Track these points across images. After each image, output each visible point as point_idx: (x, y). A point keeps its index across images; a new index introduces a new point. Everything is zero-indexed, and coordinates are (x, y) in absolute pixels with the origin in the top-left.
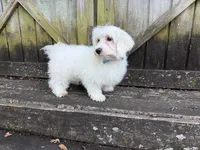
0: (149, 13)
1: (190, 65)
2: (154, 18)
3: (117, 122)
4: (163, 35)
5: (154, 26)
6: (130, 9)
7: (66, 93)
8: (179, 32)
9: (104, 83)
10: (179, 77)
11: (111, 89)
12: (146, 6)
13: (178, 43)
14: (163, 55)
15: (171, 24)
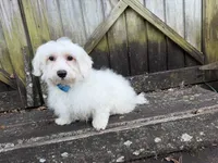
0: (84, 25)
1: (133, 70)
2: (91, 31)
3: (65, 146)
4: (103, 47)
5: (91, 39)
6: (65, 24)
8: (116, 42)
12: (80, 19)
15: (108, 34)
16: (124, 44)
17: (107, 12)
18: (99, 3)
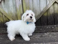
0: (40, 8)
1: (56, 23)
2: (42, 9)
4: (46, 14)
5: (42, 12)
6: (34, 7)
7: (15, 38)
8: (50, 13)
9: (28, 32)
10: (53, 27)
11: (31, 35)
13: (51, 16)
14: (47, 21)
15: (48, 11)
16: (53, 14)
17: (48, 3)
18: (45, 1)
